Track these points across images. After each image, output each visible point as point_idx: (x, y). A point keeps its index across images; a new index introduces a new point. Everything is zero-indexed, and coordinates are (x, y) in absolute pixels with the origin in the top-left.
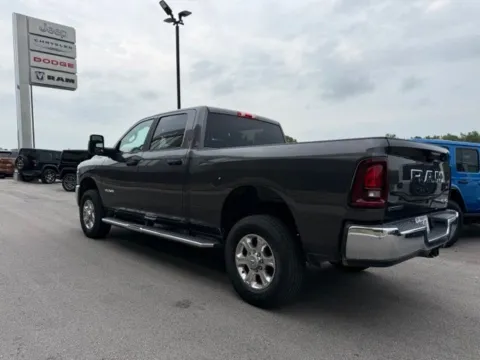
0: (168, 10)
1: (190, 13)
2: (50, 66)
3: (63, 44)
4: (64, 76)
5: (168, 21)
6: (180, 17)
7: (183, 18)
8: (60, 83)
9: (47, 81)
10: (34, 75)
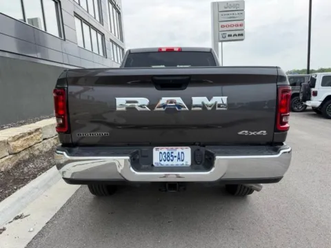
9: (228, 38)
10: (221, 36)
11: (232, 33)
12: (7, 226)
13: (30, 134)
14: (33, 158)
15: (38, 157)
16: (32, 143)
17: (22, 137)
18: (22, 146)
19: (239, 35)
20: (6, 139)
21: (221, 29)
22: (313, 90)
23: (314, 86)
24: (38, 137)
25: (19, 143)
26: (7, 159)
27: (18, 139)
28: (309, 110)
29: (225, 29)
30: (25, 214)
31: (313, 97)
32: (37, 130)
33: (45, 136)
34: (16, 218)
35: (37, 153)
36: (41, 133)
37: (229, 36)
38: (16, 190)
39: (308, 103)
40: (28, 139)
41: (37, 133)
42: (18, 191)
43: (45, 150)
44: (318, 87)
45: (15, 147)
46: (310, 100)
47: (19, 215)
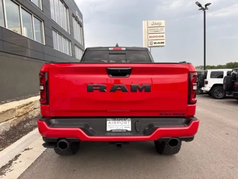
0: (200, 5)
1: (210, 4)
2: (155, 38)
3: (160, 28)
4: (160, 41)
5: (200, 9)
6: (206, 7)
7: (207, 6)
8: (159, 45)
9: (154, 45)
10: (149, 43)
11: (157, 41)
12: (22, 153)
13: (27, 105)
14: (28, 120)
15: (31, 120)
16: (28, 111)
17: (23, 106)
18: (23, 112)
19: (161, 43)
20: (14, 107)
21: (149, 39)
22: (206, 80)
23: (206, 78)
24: (31, 107)
25: (21, 110)
26: (14, 120)
27: (21, 107)
28: (204, 93)
29: (152, 39)
30: (30, 148)
31: (205, 85)
32: (31, 103)
33: (35, 107)
34: (26, 150)
35: (30, 117)
36: (33, 105)
37: (155, 43)
38: (22, 136)
39: (203, 89)
40: (26, 108)
41: (31, 105)
42: (23, 137)
43: (35, 115)
44: (208, 78)
45: (19, 113)
46: (204, 86)
47: (27, 148)
